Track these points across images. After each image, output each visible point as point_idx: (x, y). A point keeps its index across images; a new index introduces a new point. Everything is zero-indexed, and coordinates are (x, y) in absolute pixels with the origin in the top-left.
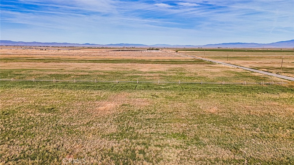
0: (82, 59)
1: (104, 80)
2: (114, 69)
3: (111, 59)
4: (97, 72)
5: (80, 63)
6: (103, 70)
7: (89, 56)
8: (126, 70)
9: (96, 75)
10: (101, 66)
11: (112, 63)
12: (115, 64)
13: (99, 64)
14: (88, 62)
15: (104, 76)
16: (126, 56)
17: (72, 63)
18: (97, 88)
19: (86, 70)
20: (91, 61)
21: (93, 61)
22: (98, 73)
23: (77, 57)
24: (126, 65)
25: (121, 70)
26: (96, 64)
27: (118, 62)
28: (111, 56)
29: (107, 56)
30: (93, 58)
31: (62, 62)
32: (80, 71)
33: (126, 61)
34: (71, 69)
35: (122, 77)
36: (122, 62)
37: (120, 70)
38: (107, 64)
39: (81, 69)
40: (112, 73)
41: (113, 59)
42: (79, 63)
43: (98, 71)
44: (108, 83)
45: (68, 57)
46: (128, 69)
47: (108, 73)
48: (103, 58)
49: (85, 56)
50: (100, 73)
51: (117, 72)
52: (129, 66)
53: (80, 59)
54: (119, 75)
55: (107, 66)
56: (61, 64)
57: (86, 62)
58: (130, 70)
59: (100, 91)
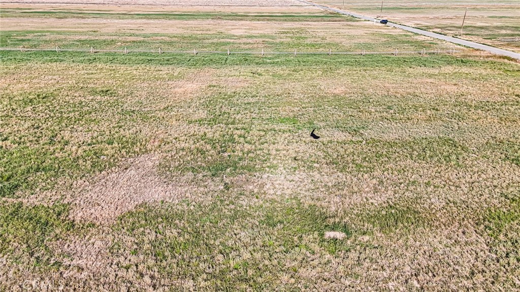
0: (124, 12)
1: (172, 50)
2: (185, 31)
3: (176, 12)
4: (157, 36)
5: (123, 19)
6: (166, 32)
7: (134, 6)
8: (206, 32)
9: (158, 41)
10: (161, 25)
11: (179, 19)
12: (186, 22)
13: (156, 21)
14: (137, 19)
15: (170, 43)
16: (202, 7)
17: (109, 20)
18: (166, 62)
19: (137, 33)
20: (141, 16)
21: (144, 16)
22: (160, 38)
23: (111, 7)
24: (204, 23)
25: (199, 32)
26: (152, 21)
27: (190, 17)
28: (175, 7)
29: (168, 5)
30: (144, 10)
31: (88, 18)
32: (129, 35)
33: (203, 15)
34: (110, 30)
35: (201, 45)
36: (196, 17)
37: (195, 32)
38: (171, 22)
39: (128, 31)
40: (184, 38)
41: (179, 11)
42: (121, 20)
43: (158, 33)
44: (181, 55)
45: (96, 7)
46: (210, 30)
47: (177, 39)
48: (161, 10)
49: (127, 6)
50: (162, 38)
51: (190, 35)
52: (209, 25)
53: (120, 12)
54: (195, 41)
55: (172, 26)
56: (89, 21)
57: (132, 18)
58: (212, 32)
59: (171, 67)
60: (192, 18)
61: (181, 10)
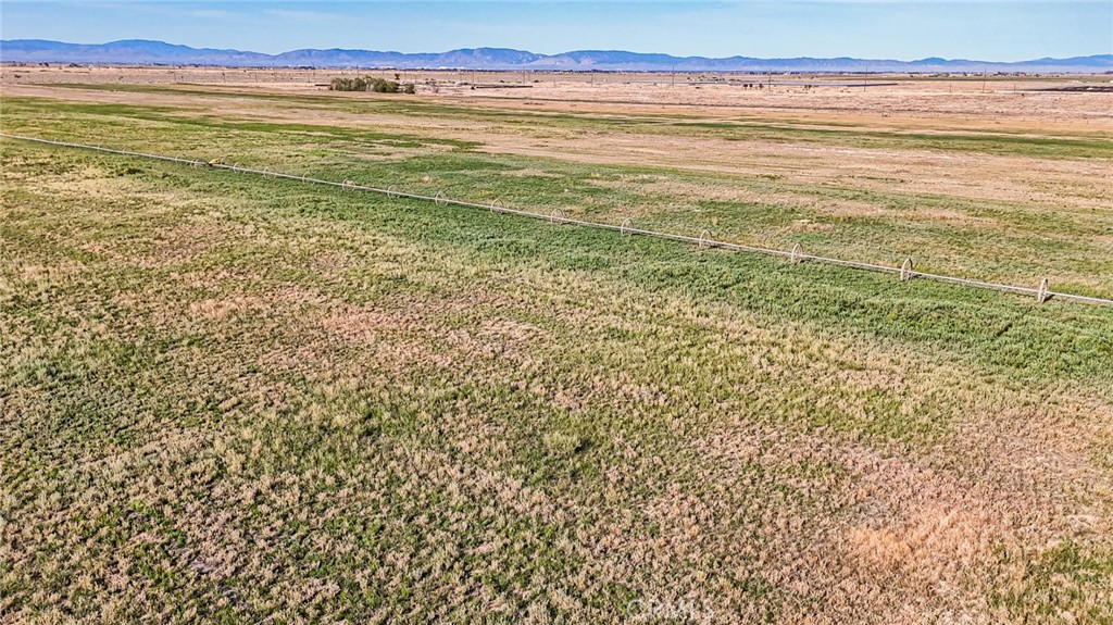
0: (886, 130)
2: (1036, 196)
3: (1030, 132)
5: (872, 147)
6: (971, 193)
7: (923, 115)
9: (923, 226)
10: (964, 170)
11: (1031, 153)
12: (1050, 164)
13: (961, 157)
14: (909, 148)
15: (961, 239)
17: (833, 150)
19: (881, 189)
20: (922, 142)
21: (930, 142)
22: (936, 213)
23: (867, 118)
25: (1083, 203)
26: (945, 157)
27: (1068, 149)
28: (1035, 118)
29: (1014, 115)
30: (941, 125)
31: (791, 141)
32: (851, 194)
34: (811, 176)
35: (1079, 257)
36: (1089, 151)
37: (1071, 200)
38: (1002, 162)
39: (858, 183)
40: (1022, 220)
41: (1040, 132)
42: (862, 151)
43: (940, 198)
44: (980, 296)
48: (989, 127)
49: (905, 114)
53: (877, 130)
55: (998, 174)
57: (897, 146)
60: (1074, 154)
61: (1049, 128)
